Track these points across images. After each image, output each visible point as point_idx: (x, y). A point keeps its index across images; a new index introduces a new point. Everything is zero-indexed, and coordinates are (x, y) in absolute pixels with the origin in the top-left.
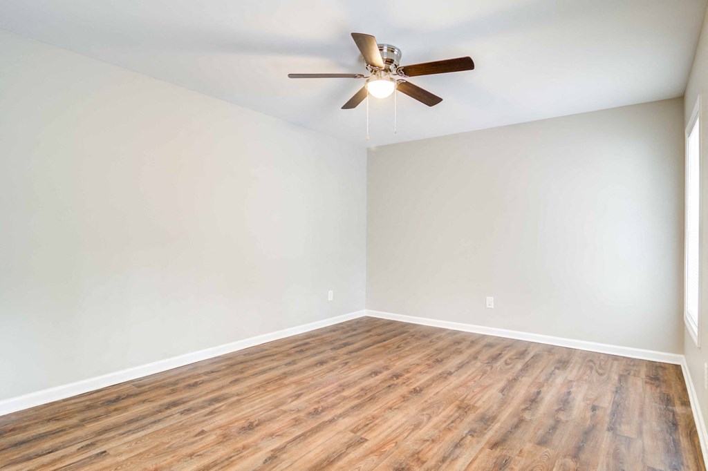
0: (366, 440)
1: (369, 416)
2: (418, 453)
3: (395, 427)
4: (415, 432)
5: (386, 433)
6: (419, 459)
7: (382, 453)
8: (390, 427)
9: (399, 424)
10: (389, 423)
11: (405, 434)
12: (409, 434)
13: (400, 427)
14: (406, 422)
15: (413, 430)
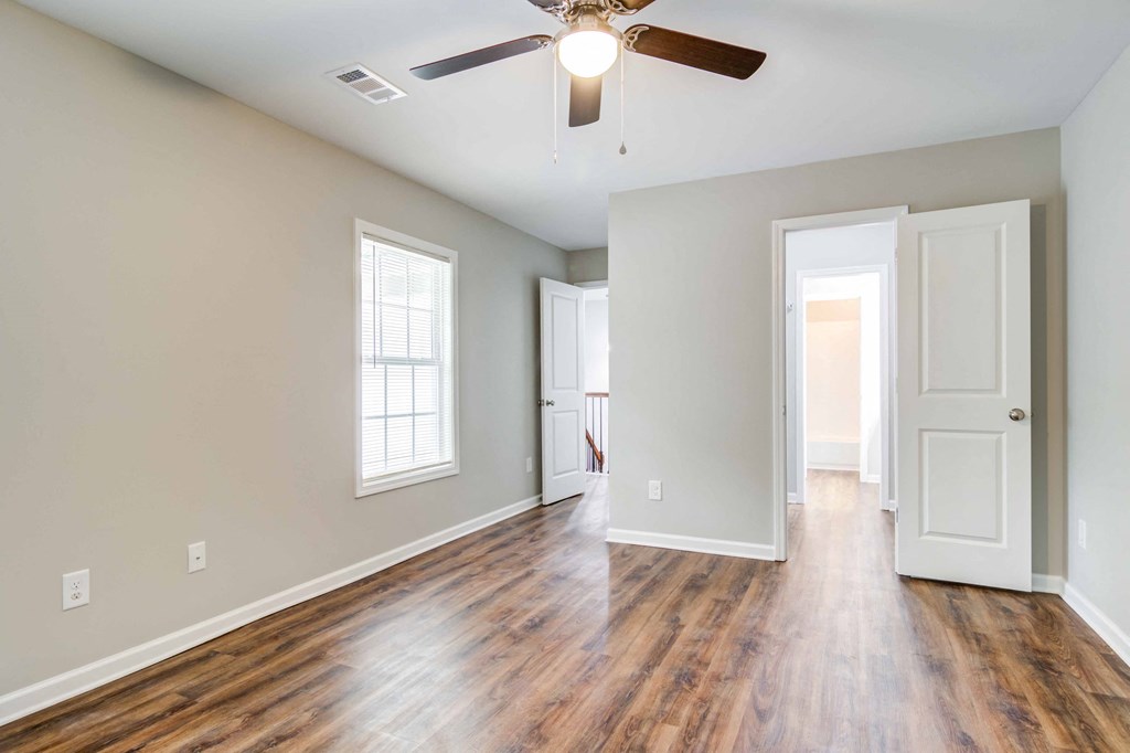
0: (582, 648)
1: (595, 682)
2: (514, 643)
3: (549, 670)
4: (518, 666)
5: (559, 660)
6: (515, 638)
7: (559, 637)
8: (555, 670)
9: (543, 676)
10: (558, 675)
11: (531, 662)
12: (526, 663)
13: (541, 672)
14: (531, 681)
15: (520, 669)
